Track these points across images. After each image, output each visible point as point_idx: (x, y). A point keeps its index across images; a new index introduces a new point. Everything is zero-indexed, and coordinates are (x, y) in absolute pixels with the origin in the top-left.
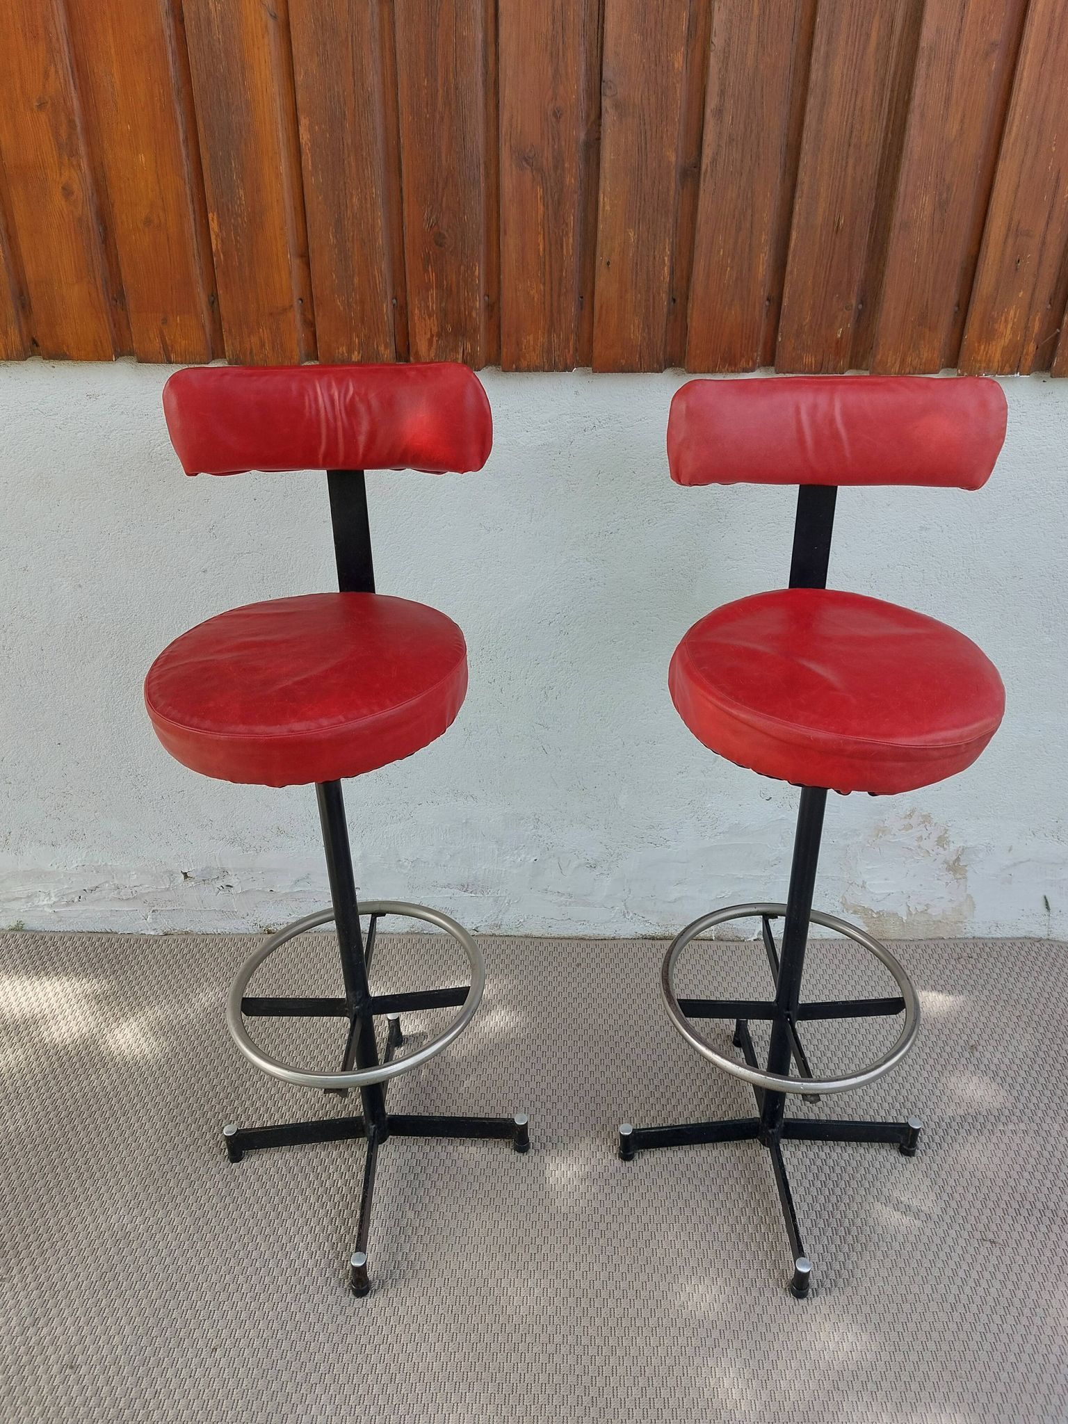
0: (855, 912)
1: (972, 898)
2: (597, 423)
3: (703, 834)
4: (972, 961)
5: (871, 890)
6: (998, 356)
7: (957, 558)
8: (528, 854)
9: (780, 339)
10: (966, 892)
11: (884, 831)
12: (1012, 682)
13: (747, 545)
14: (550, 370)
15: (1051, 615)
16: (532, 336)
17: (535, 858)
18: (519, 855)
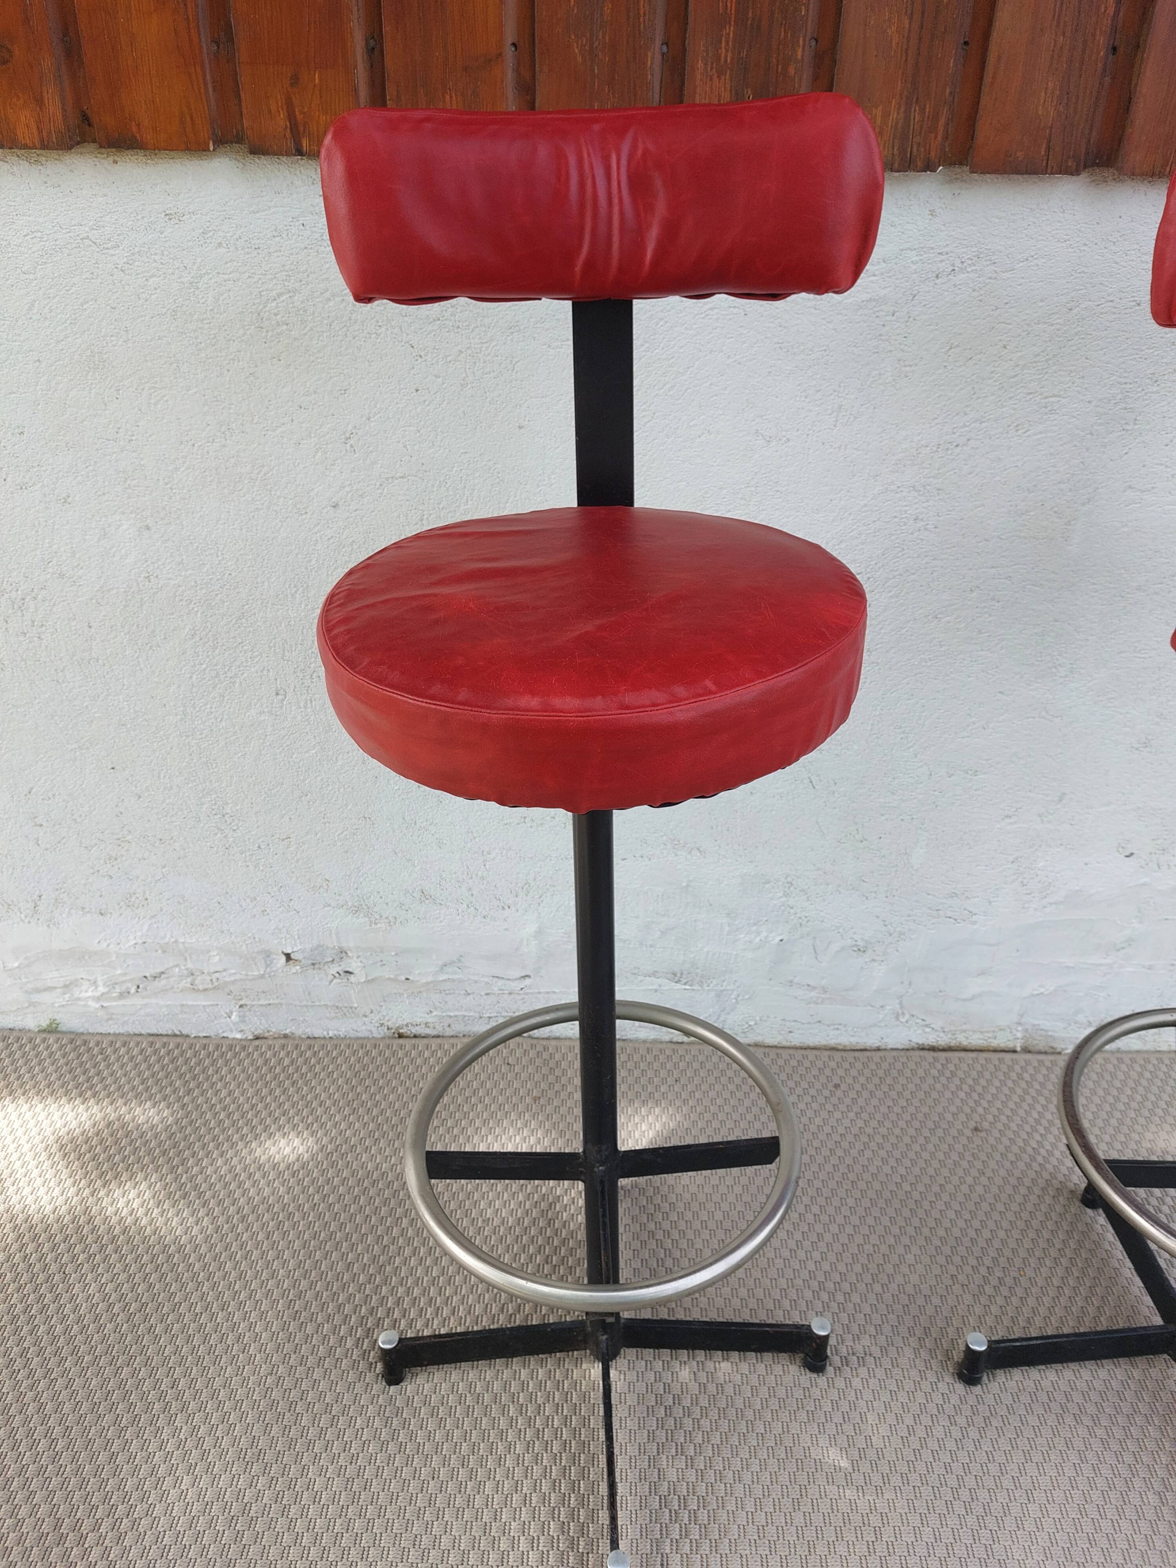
3: (1026, 906)
8: (771, 932)
14: (902, 168)
17: (780, 938)
18: (758, 933)
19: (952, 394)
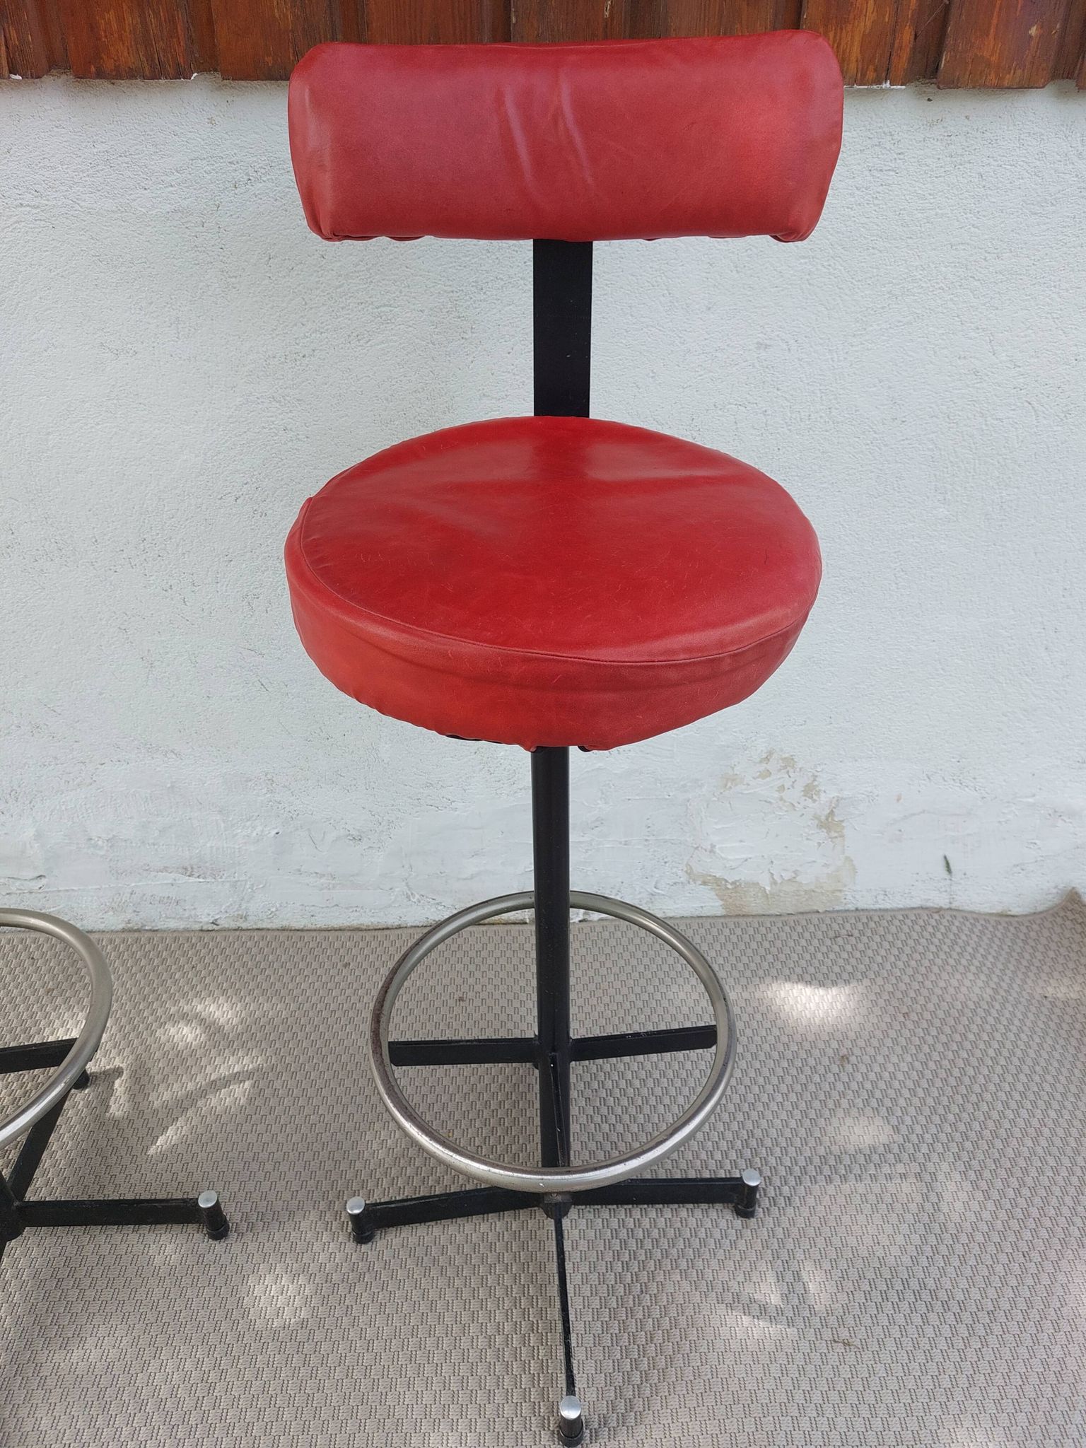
0: (704, 883)
1: (852, 861)
2: (251, 171)
3: (498, 791)
4: (853, 940)
5: (723, 855)
6: (856, 49)
7: (813, 392)
8: (265, 826)
9: (514, 20)
10: (843, 853)
11: (733, 780)
12: (895, 574)
13: (509, 375)
14: (154, 77)
15: (945, 475)
16: (112, 12)
17: (276, 831)
18: (254, 828)
19: (284, 305)
